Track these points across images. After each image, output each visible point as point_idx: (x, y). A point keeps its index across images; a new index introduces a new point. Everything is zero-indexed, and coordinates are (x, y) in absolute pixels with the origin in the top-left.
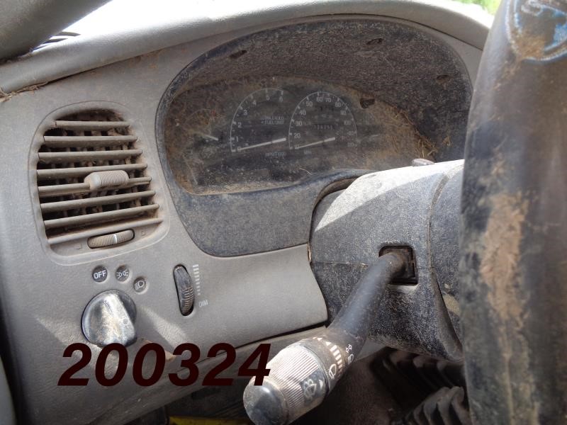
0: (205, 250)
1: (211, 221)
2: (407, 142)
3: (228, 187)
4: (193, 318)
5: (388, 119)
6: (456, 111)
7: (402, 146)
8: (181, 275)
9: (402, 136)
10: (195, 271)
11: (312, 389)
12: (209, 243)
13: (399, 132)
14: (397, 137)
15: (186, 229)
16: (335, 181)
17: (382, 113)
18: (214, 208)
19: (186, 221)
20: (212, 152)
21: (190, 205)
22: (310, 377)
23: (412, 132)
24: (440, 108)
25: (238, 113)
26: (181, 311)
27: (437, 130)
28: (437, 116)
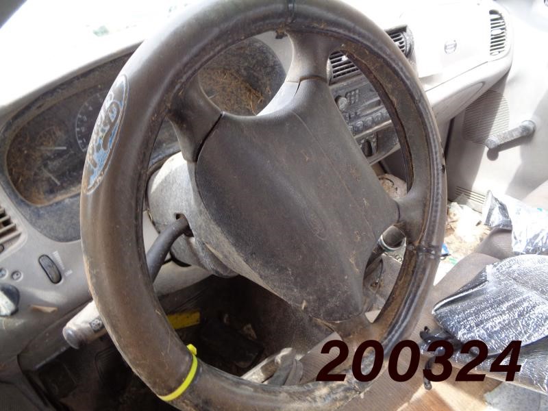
0: (60, 240)
1: (59, 221)
2: (237, 97)
3: (73, 189)
4: (63, 283)
5: (217, 82)
6: (266, 67)
7: (232, 102)
8: (45, 262)
9: (232, 93)
10: (56, 256)
11: (99, 324)
12: (61, 236)
13: (229, 90)
14: (228, 95)
15: (41, 232)
16: (156, 163)
17: (210, 79)
18: (59, 212)
19: (39, 227)
20: (58, 164)
21: (39, 216)
22: (97, 318)
23: (242, 86)
24: (254, 66)
25: (78, 121)
26: (52, 281)
27: (260, 82)
28: (255, 71)
